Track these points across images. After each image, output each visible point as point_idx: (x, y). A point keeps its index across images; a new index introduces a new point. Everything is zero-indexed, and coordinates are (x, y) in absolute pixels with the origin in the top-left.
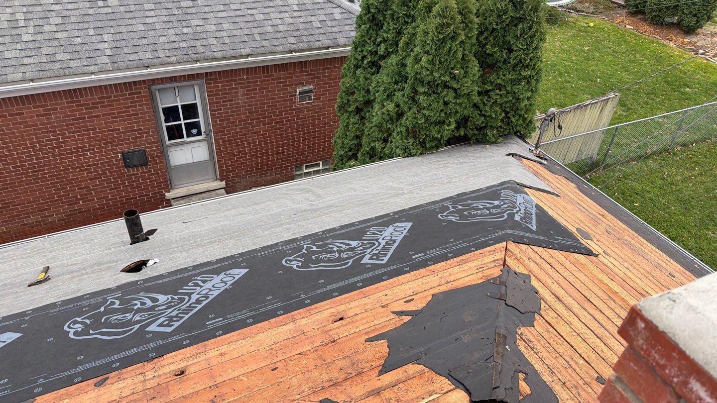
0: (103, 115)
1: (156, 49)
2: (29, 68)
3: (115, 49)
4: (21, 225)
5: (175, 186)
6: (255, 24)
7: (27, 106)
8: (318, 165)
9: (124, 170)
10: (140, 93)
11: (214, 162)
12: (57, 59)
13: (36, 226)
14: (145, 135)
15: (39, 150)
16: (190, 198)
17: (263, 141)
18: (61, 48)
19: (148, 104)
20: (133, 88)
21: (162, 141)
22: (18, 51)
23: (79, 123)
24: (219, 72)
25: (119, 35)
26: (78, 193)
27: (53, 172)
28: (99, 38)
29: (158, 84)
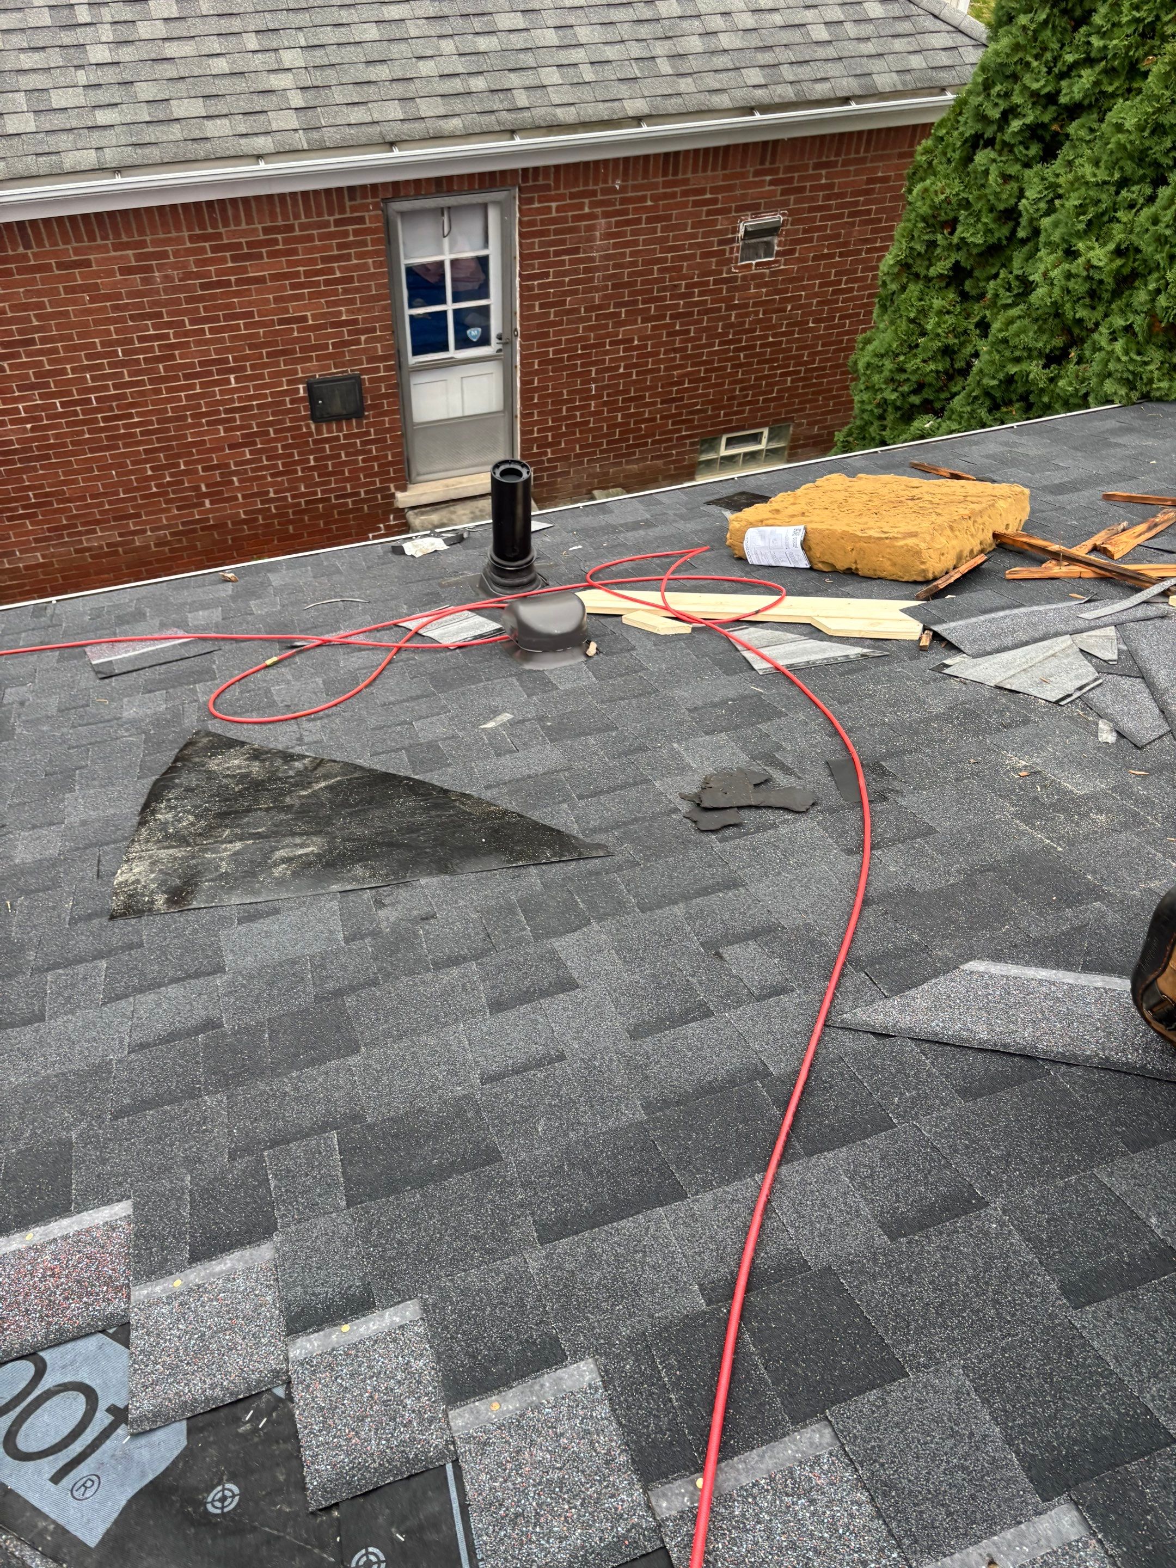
0: (274, 277)
1: (411, 95)
2: (109, 138)
3: (312, 92)
4: (77, 551)
5: (418, 475)
6: (658, 29)
7: (99, 242)
8: (756, 438)
9: (308, 426)
10: (361, 220)
11: (513, 417)
12: (176, 116)
13: (107, 555)
14: (363, 338)
15: (123, 364)
16: (452, 509)
17: (635, 365)
18: (181, 85)
19: (376, 253)
20: (348, 204)
21: (398, 355)
22: (80, 90)
23: (213, 297)
24: (557, 167)
25: (319, 53)
26: (203, 479)
27: (151, 423)
28: (269, 57)
29: (407, 197)
